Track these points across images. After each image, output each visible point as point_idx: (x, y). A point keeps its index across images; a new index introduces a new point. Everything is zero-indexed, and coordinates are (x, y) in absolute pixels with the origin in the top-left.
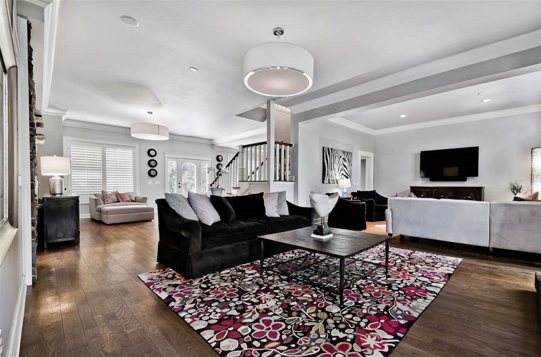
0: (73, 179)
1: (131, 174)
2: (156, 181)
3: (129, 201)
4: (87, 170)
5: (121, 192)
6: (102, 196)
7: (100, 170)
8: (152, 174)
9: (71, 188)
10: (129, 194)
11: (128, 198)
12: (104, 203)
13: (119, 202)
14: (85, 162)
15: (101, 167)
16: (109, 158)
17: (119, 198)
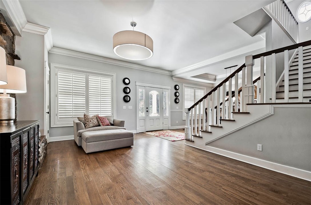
0: (60, 103)
1: (109, 99)
2: (130, 106)
3: (108, 125)
4: (73, 95)
5: (102, 116)
6: (84, 119)
7: (84, 95)
8: (126, 100)
9: (58, 111)
10: (107, 118)
11: (107, 122)
12: (85, 127)
13: (99, 125)
14: (71, 88)
15: (85, 92)
16: (91, 84)
17: (100, 122)
